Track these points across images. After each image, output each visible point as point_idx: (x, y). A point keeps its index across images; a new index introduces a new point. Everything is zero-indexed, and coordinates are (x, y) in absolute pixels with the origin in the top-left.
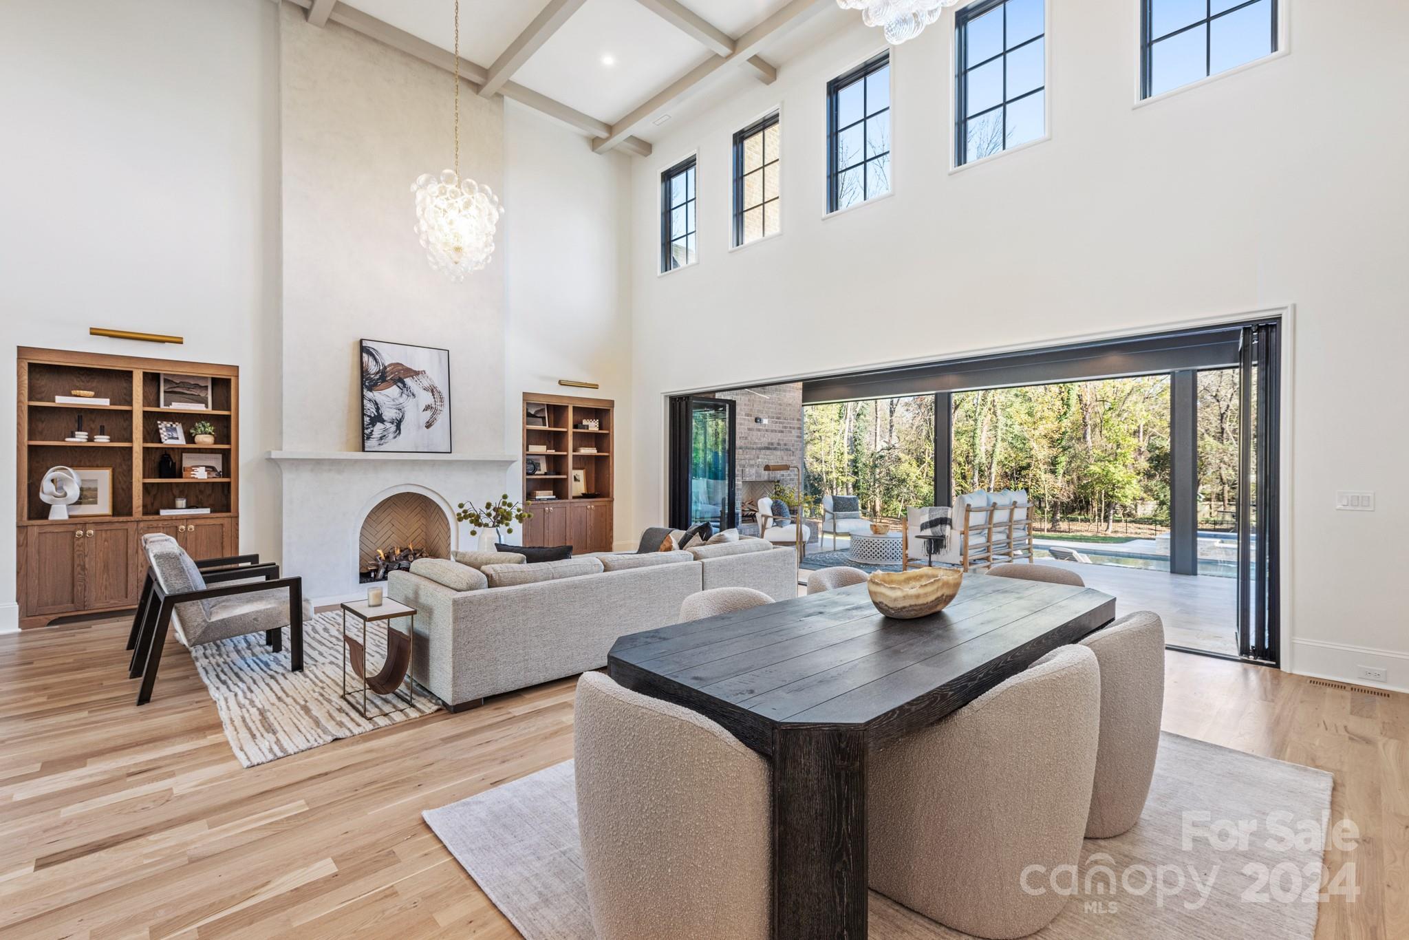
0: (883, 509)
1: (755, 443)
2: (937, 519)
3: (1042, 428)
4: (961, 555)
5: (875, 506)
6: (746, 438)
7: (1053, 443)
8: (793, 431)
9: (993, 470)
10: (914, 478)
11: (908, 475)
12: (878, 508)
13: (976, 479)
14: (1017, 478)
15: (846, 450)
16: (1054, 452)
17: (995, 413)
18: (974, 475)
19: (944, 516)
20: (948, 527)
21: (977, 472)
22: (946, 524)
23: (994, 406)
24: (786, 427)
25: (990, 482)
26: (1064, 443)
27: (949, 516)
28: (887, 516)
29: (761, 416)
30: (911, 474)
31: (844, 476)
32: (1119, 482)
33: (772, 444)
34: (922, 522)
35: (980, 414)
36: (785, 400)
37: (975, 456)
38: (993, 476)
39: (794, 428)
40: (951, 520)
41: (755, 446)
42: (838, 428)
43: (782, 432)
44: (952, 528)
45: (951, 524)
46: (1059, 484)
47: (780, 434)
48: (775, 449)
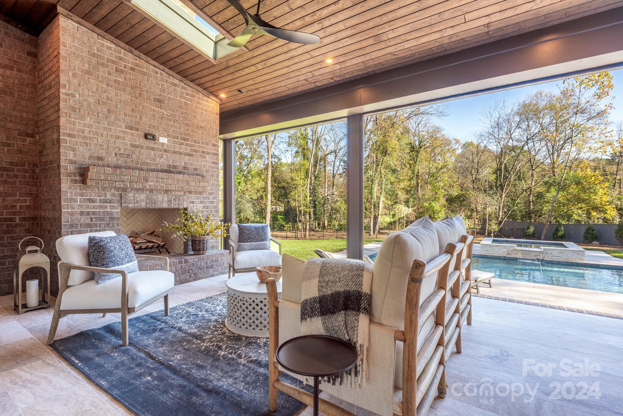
0: (328, 225)
1: (147, 164)
2: (338, 294)
3: (402, 185)
4: (396, 388)
5: (324, 224)
6: (128, 156)
7: (407, 192)
8: (207, 157)
9: (380, 205)
10: (343, 210)
11: (340, 208)
12: (326, 224)
13: (372, 210)
14: (391, 209)
15: (308, 194)
16: (407, 196)
17: (381, 177)
18: (371, 208)
19: (352, 288)
20: (363, 320)
21: (373, 206)
22: (358, 310)
23: (381, 173)
24: (196, 151)
25: (379, 211)
26: (412, 192)
27: (365, 289)
28: (330, 229)
29: (154, 132)
30: (342, 208)
31: (307, 208)
32: (436, 210)
33: (175, 167)
34: (304, 297)
35: (374, 177)
36: (195, 121)
37: (371, 198)
38: (380, 208)
39: (208, 153)
40: (370, 298)
41: (145, 167)
42: (304, 183)
43: (191, 155)
44: (371, 321)
45: (369, 312)
46: (410, 212)
47: (187, 158)
48: (180, 173)
